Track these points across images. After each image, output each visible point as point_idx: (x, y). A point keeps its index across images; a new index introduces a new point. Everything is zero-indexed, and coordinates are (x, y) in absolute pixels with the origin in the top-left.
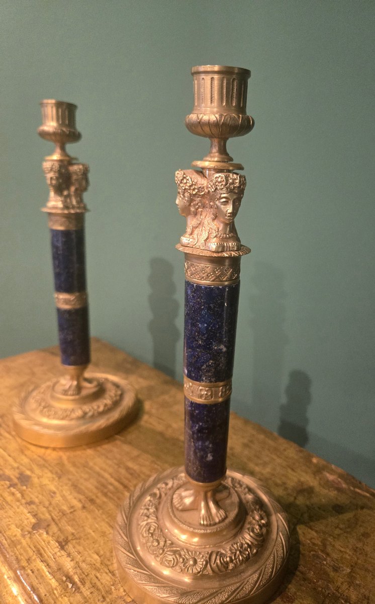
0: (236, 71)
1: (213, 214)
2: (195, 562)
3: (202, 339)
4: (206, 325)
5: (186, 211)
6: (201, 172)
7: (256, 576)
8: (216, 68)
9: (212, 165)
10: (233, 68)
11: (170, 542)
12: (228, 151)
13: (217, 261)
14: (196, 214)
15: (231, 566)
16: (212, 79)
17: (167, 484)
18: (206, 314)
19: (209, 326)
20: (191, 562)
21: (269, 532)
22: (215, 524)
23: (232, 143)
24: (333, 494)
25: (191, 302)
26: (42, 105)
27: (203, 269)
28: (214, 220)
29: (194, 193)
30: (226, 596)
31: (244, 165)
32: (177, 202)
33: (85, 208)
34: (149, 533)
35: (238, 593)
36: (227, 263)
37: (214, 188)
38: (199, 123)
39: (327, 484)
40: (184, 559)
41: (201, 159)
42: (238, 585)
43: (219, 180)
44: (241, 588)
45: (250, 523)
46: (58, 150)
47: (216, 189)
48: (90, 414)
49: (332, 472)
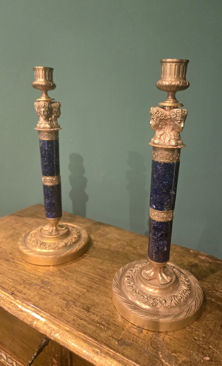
0: (184, 61)
1: (172, 128)
2: (166, 301)
3: (165, 189)
4: (167, 182)
5: (157, 127)
6: (163, 107)
7: (194, 303)
8: (175, 60)
9: (170, 105)
10: (183, 60)
11: (149, 295)
12: (176, 97)
13: (172, 150)
14: (162, 128)
15: (182, 300)
16: (176, 65)
17: (132, 271)
18: (168, 177)
19: (169, 182)
20: (164, 302)
21: (191, 284)
22: (168, 283)
23: (178, 94)
24: (207, 265)
25: (159, 171)
26: (34, 69)
27: (167, 155)
28: (172, 131)
29: (163, 118)
30: (186, 313)
31: (184, 104)
32: (151, 123)
33: (59, 127)
34: (136, 293)
35: (190, 311)
36: (176, 151)
37: (175, 116)
38: (170, 85)
39: (202, 261)
40: (160, 301)
41: (163, 102)
42: (188, 308)
43: (178, 112)
44: (190, 309)
45: (181, 281)
46: (44, 95)
47: (176, 116)
48: (69, 244)
49: (202, 255)
